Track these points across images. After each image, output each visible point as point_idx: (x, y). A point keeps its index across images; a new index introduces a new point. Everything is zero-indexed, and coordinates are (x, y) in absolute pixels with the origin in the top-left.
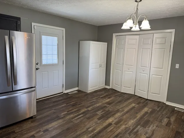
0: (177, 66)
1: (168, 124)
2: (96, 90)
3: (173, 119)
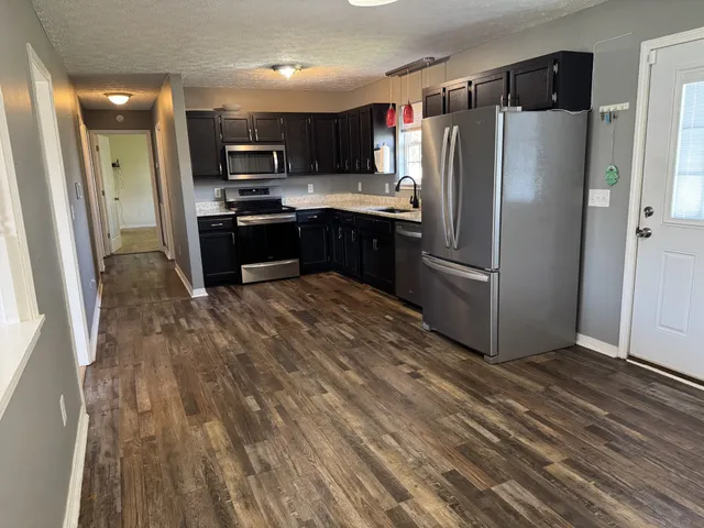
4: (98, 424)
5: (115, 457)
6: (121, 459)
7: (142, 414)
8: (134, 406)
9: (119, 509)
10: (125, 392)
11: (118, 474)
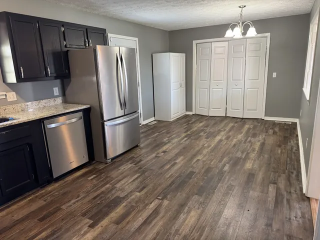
0: (274, 75)
1: (275, 133)
2: (178, 117)
3: (277, 129)
4: (298, 188)
5: (289, 171)
6: (287, 169)
7: (275, 183)
8: (278, 189)
9: (288, 159)
10: (282, 202)
11: (288, 166)
